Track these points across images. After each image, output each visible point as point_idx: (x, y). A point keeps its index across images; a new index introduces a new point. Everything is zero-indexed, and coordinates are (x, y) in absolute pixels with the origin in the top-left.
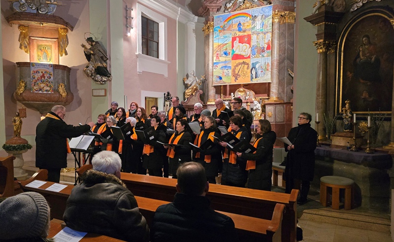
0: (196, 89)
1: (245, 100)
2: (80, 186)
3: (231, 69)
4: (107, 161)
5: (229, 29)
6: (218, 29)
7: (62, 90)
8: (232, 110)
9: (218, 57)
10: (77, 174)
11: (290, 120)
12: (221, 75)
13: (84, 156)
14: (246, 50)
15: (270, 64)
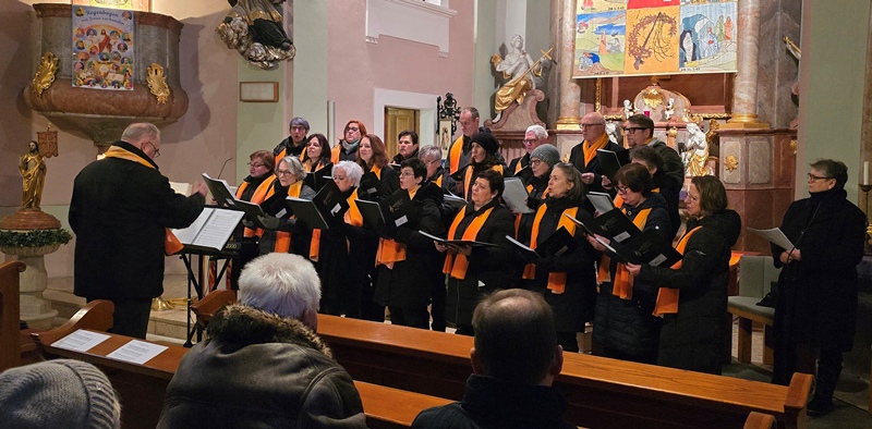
0: (526, 88)
1: (663, 119)
2: (204, 349)
3: (624, 33)
4: (281, 283)
7: (156, 82)
8: (627, 147)
10: (194, 316)
11: (787, 178)
12: (595, 50)
13: (213, 267)
15: (734, 22)
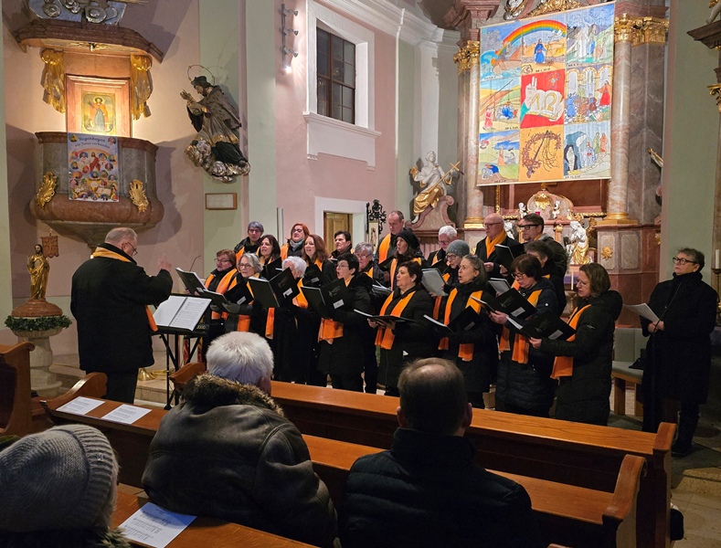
0: (439, 195)
1: (552, 218)
2: (181, 411)
3: (518, 148)
4: (241, 355)
5: (515, 58)
6: (490, 58)
9: (488, 122)
11: (652, 265)
12: (495, 162)
14: (554, 106)
